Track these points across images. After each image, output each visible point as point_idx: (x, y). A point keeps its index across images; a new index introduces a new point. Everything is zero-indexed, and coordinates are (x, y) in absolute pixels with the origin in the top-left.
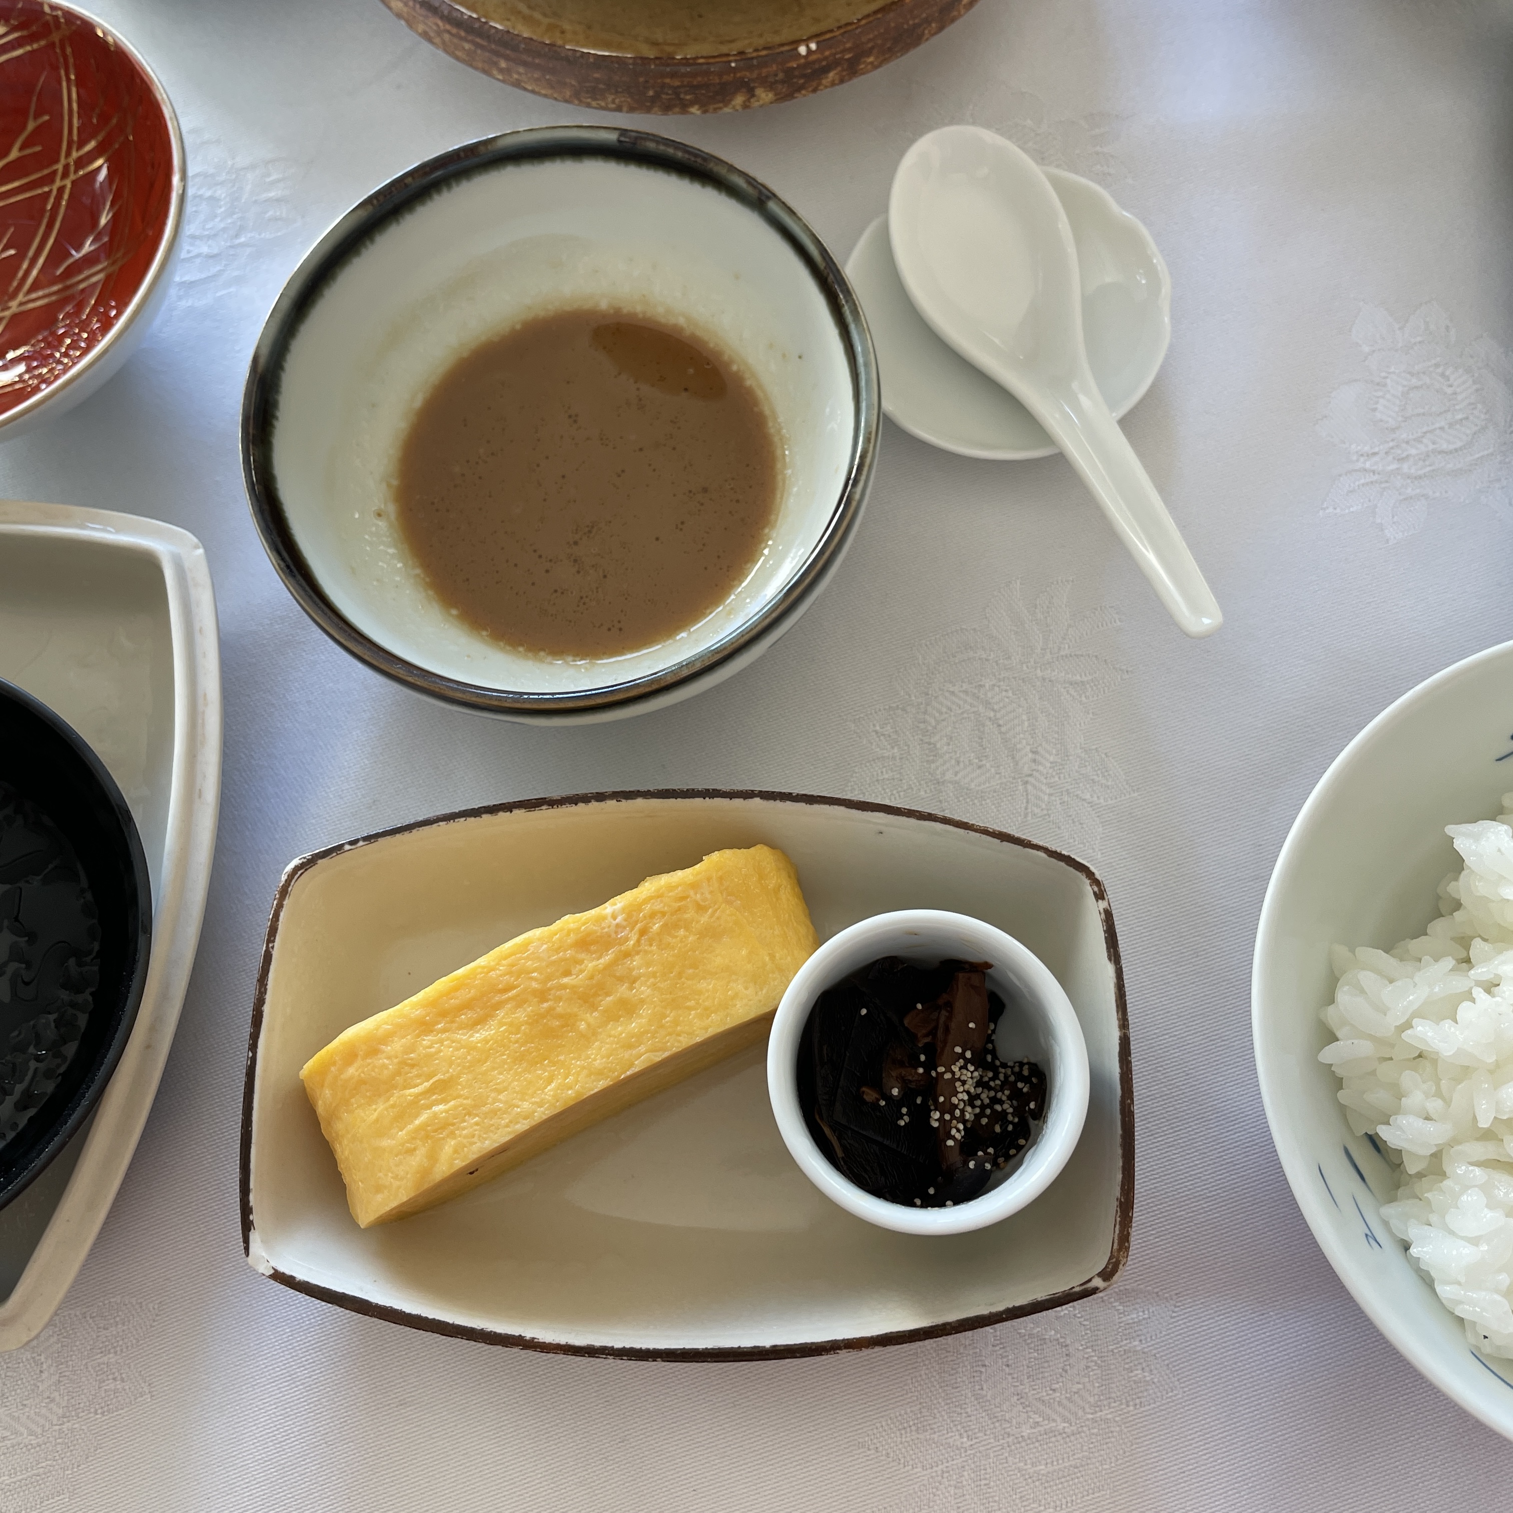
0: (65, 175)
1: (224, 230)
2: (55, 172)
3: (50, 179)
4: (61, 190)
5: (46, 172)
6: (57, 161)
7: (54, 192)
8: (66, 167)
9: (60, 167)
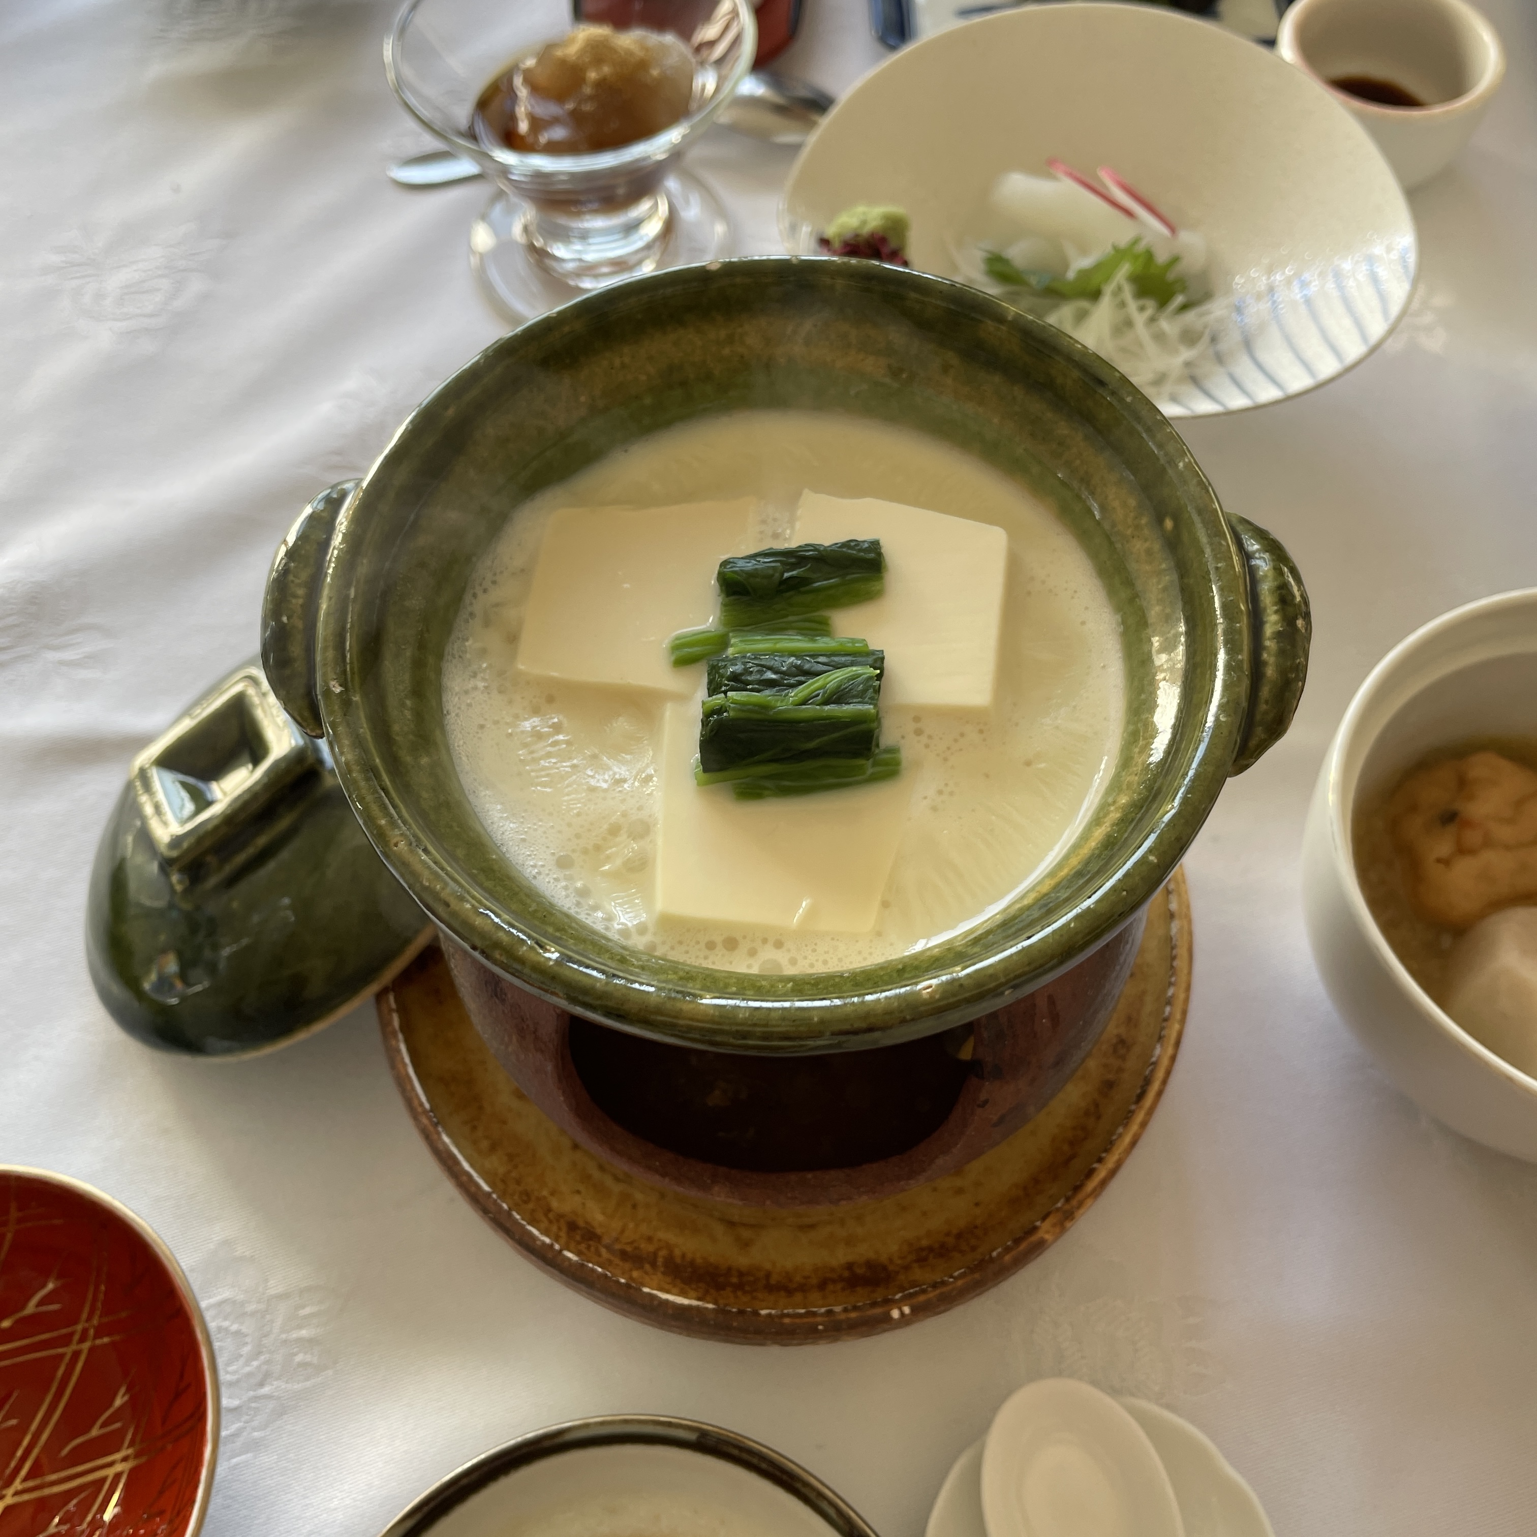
0: (82, 1340)
1: (249, 1375)
2: (72, 1334)
3: (66, 1340)
4: (76, 1355)
5: (64, 1331)
6: (76, 1322)
7: (67, 1359)
8: (85, 1332)
9: (79, 1327)
